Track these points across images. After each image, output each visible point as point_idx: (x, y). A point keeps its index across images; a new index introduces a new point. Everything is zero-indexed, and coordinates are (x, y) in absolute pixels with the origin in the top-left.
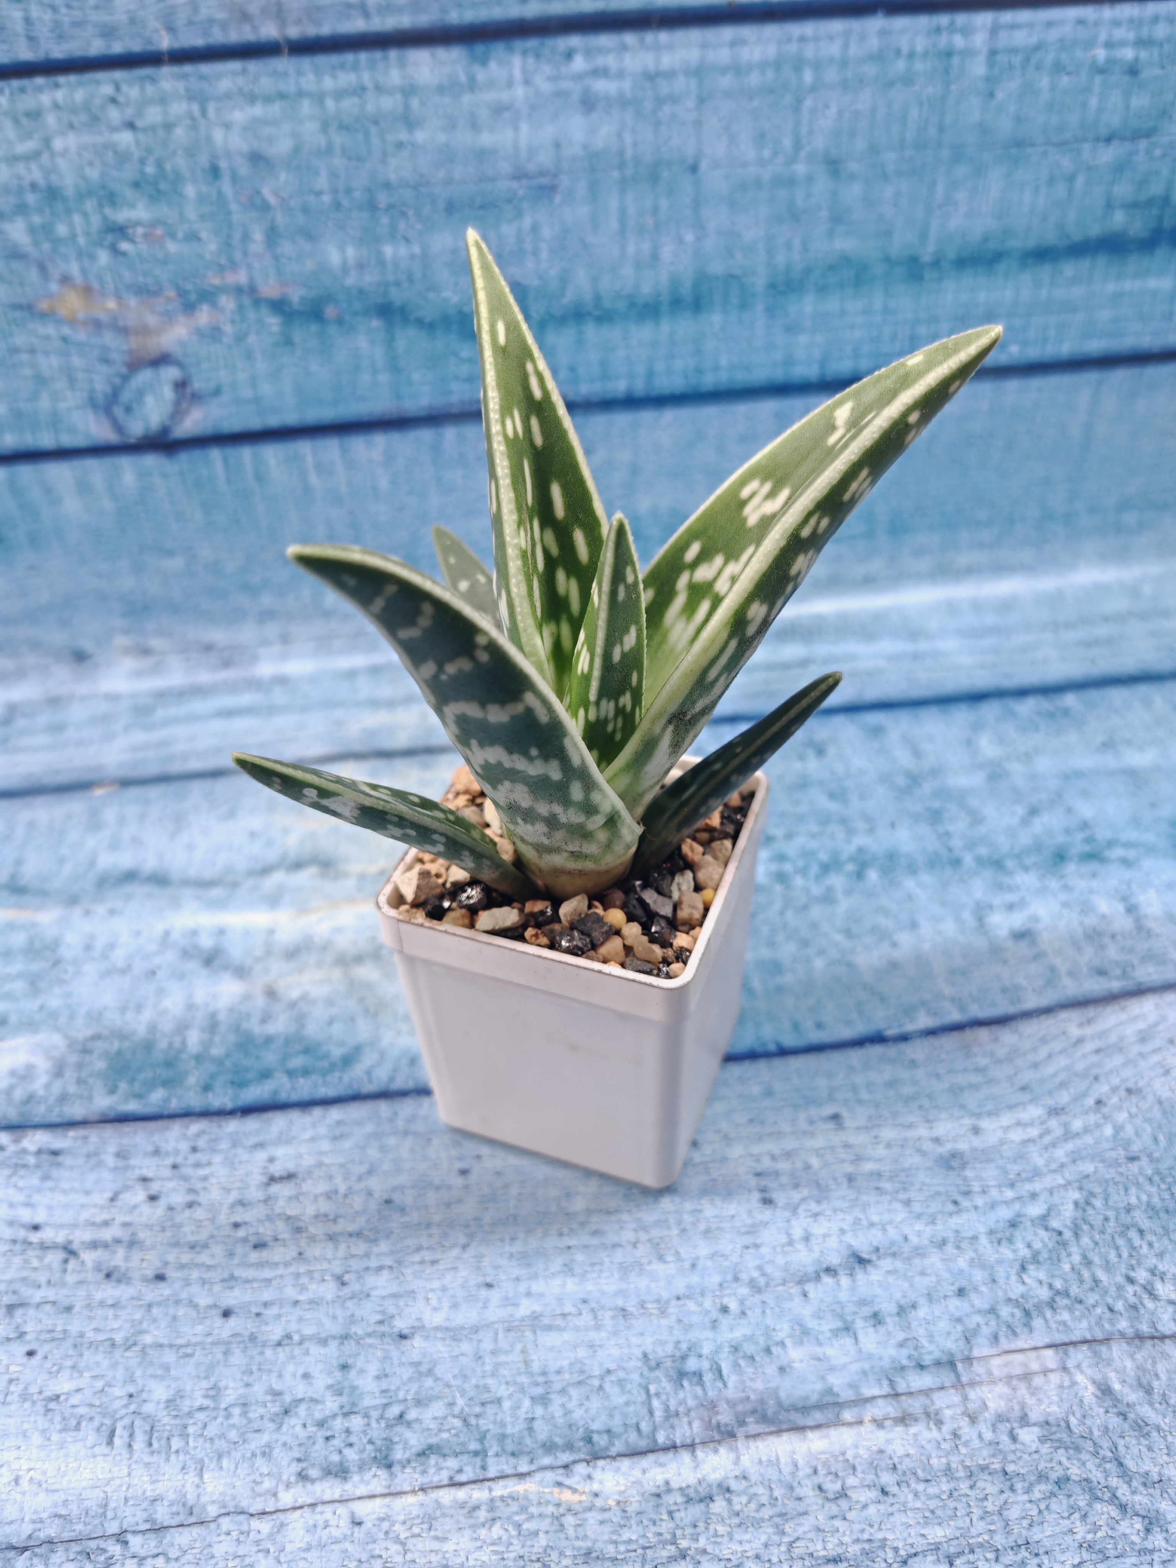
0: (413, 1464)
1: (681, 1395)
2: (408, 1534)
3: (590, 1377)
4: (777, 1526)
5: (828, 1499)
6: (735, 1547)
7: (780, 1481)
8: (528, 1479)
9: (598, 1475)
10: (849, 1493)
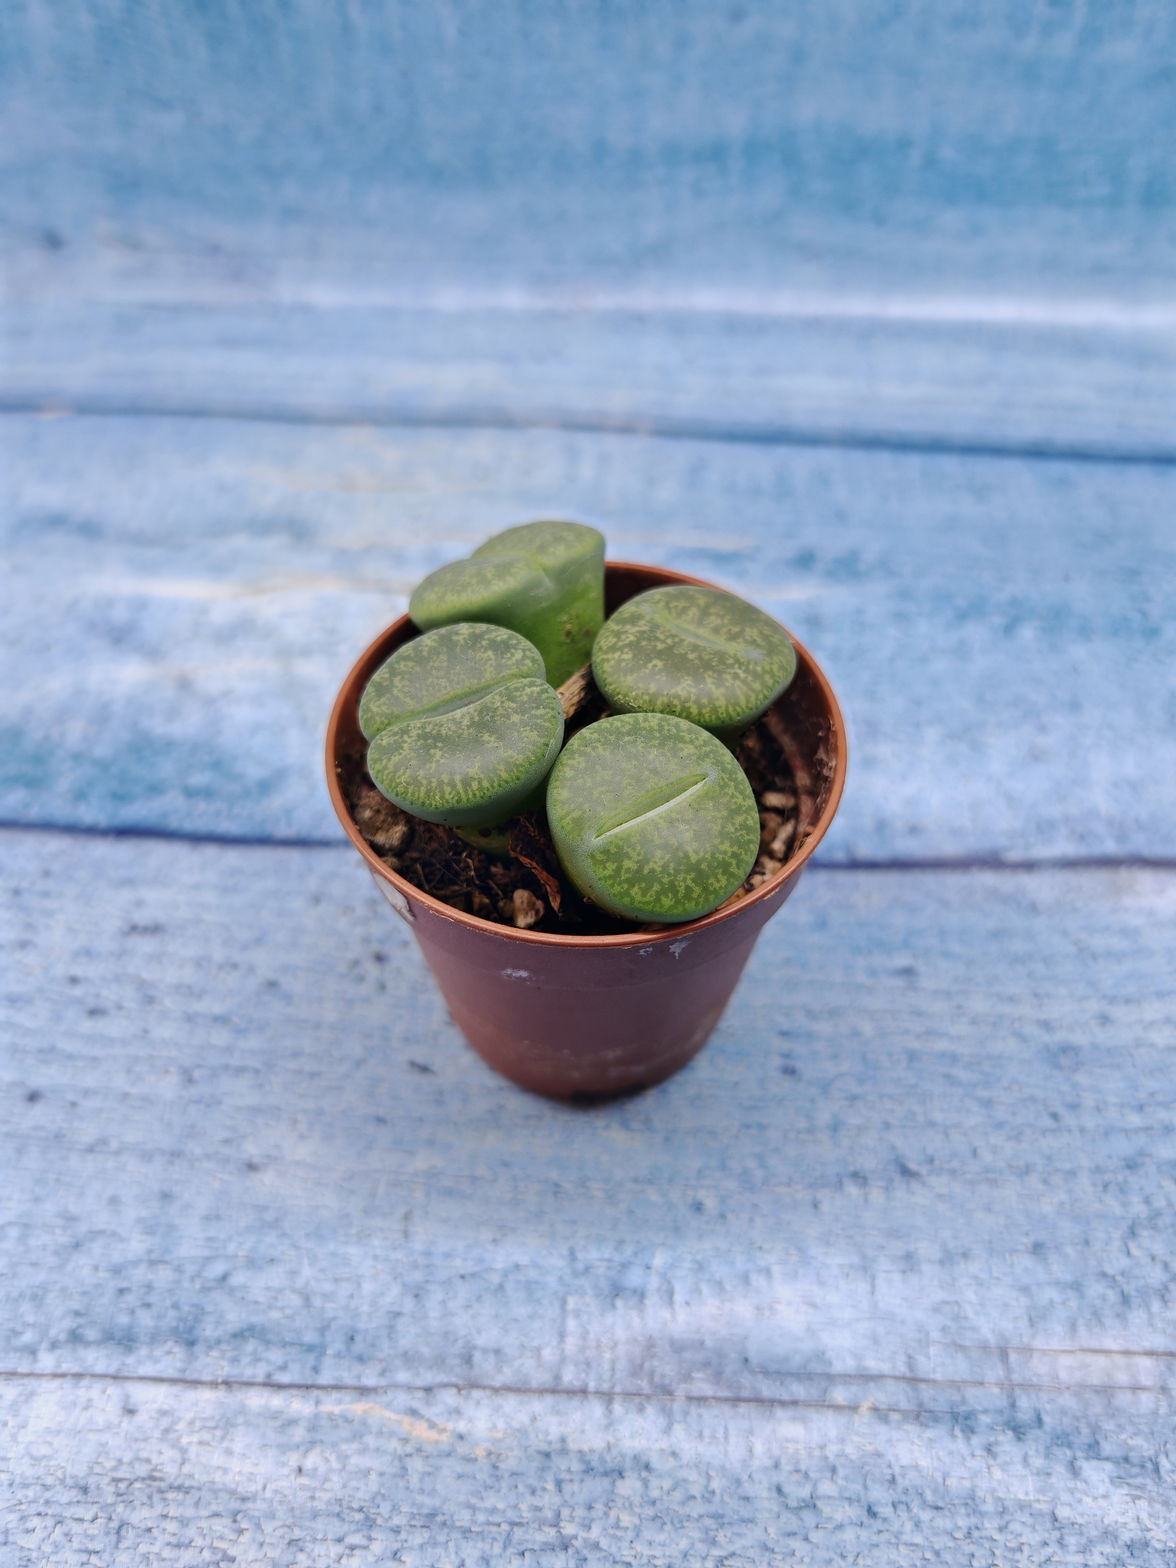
0: (224, 1347)
1: (609, 1319)
2: (195, 1438)
3: (489, 1269)
4: (707, 1530)
5: (787, 1506)
6: (640, 1547)
7: (723, 1468)
8: (372, 1396)
9: (469, 1409)
10: (819, 1504)
